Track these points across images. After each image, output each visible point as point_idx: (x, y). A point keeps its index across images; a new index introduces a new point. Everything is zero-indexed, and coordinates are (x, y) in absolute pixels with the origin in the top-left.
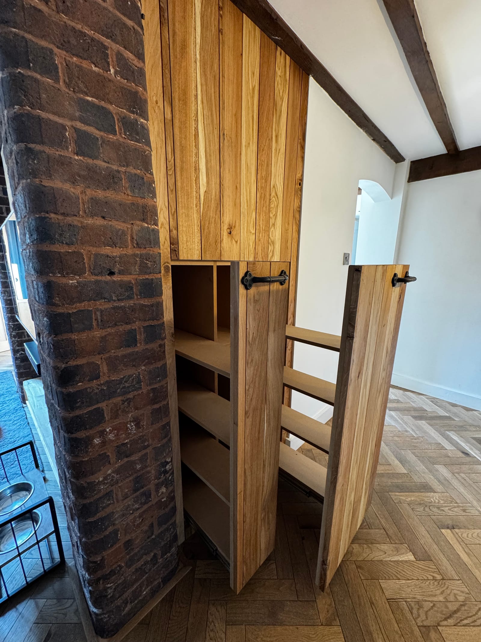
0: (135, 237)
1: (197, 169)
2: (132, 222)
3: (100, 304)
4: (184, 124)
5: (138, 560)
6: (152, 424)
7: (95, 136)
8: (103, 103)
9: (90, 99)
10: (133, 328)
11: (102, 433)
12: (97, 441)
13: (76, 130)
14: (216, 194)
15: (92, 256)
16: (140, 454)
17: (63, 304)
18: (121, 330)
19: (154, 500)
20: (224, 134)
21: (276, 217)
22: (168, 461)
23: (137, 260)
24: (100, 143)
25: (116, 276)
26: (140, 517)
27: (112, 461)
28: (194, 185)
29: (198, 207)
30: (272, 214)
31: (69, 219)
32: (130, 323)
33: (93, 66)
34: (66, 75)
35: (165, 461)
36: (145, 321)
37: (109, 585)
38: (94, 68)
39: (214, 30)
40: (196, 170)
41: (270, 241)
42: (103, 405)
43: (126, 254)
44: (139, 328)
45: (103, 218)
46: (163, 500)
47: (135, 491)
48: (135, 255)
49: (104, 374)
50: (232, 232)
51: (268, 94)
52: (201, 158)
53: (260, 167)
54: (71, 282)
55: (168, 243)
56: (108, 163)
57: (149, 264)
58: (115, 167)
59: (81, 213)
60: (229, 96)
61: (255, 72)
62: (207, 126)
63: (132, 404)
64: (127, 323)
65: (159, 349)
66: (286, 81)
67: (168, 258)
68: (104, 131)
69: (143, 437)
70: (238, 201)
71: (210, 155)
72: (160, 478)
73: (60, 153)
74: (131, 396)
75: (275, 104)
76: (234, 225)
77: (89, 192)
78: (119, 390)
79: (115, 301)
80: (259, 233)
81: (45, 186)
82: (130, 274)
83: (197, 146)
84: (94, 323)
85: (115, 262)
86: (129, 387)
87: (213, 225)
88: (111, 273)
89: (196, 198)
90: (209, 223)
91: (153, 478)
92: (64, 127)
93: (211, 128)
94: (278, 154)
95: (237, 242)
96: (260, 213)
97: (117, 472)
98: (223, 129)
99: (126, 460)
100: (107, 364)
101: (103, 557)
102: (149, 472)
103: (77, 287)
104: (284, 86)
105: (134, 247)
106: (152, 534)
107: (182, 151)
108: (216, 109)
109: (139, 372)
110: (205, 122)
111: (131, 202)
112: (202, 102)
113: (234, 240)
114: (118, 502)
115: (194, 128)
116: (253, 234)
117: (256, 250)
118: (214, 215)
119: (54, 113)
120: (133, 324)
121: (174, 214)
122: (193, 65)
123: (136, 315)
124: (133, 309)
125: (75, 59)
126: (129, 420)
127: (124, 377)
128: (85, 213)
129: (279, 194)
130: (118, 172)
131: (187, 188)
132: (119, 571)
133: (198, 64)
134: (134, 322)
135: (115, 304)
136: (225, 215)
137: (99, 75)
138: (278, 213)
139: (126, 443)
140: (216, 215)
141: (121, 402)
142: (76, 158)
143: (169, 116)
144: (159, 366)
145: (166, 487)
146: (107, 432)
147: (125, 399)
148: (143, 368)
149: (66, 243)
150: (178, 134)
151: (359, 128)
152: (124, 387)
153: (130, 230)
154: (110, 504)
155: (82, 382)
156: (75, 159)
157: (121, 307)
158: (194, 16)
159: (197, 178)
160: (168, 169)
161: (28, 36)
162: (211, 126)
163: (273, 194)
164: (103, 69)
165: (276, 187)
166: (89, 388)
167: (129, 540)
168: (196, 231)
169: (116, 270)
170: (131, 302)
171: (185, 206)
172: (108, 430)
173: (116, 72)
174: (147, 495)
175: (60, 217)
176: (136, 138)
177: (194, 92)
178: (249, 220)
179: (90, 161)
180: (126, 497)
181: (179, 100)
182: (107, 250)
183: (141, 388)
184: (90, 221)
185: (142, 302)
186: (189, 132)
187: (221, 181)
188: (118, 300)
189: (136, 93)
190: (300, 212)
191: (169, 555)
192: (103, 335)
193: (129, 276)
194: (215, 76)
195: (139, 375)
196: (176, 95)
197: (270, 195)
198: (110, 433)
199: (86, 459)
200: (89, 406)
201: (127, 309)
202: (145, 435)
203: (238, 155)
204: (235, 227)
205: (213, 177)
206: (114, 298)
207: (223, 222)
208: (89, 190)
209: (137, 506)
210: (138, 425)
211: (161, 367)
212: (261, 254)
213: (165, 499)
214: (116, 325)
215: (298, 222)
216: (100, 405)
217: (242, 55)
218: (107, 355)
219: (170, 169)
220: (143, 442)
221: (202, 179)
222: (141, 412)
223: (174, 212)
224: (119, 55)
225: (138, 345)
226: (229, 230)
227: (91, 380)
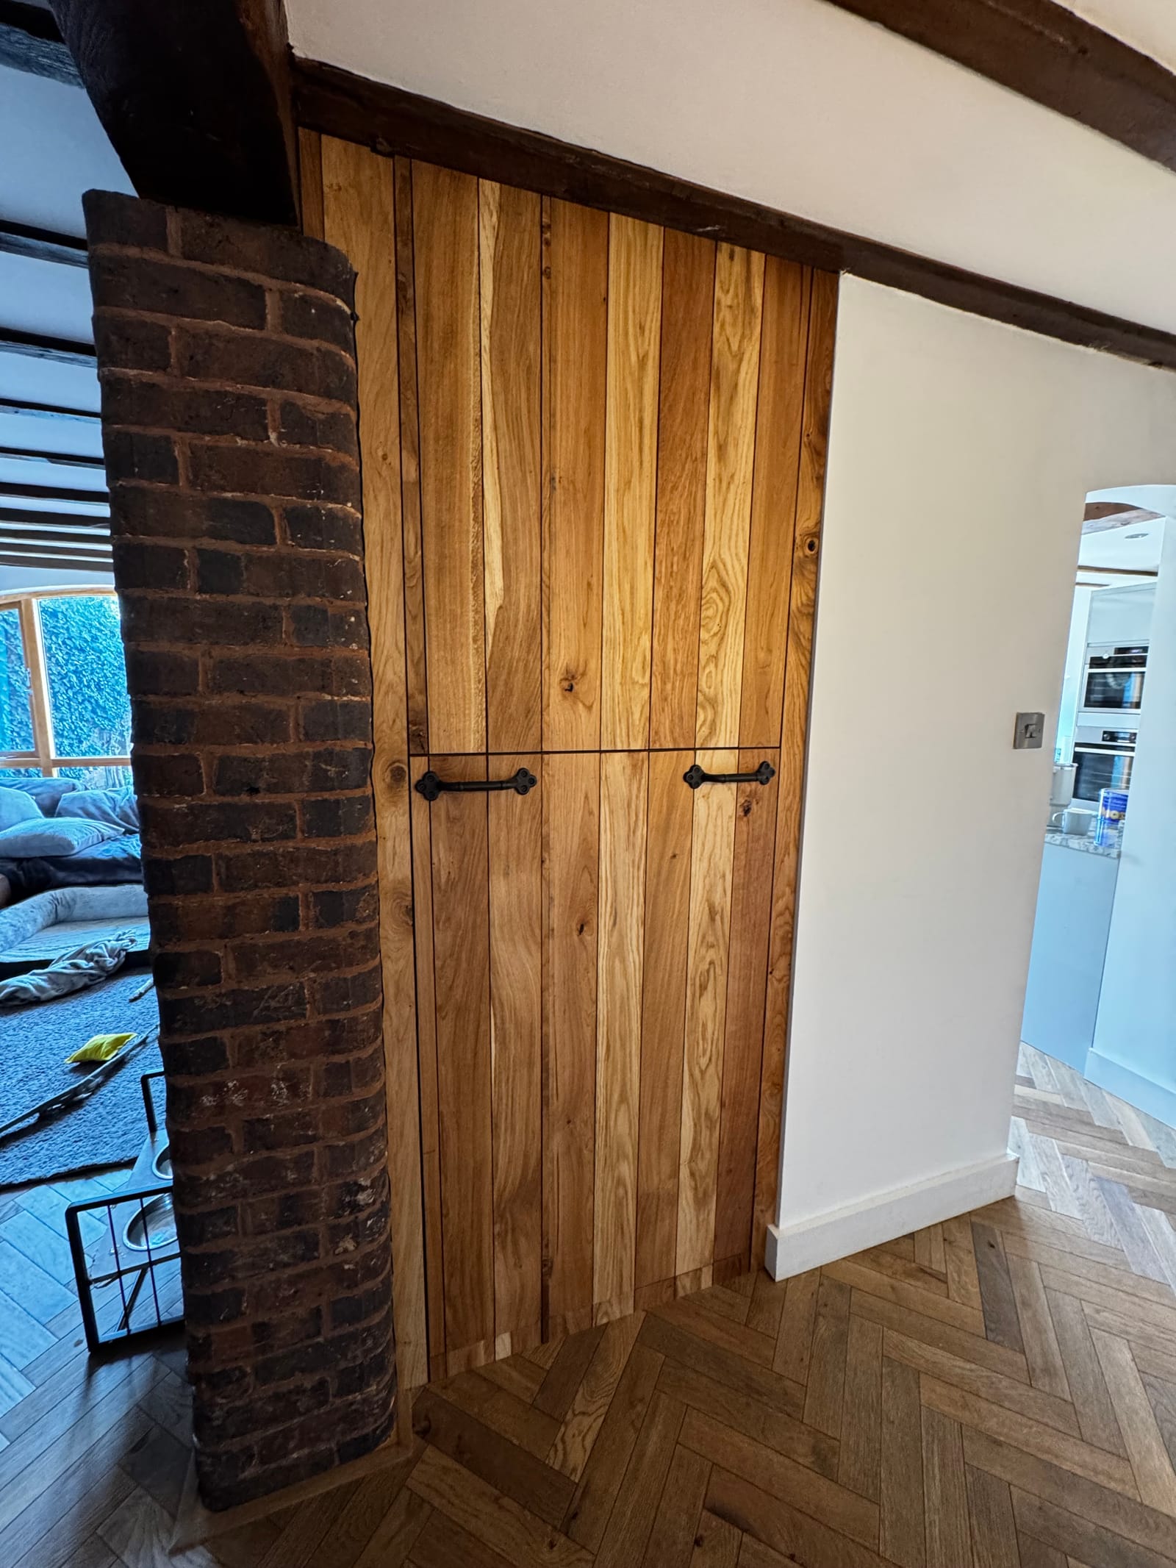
0: (302, 722)
1: (479, 565)
2: (298, 694)
3: (228, 847)
4: (448, 485)
5: (284, 1377)
6: (326, 1094)
7: (233, 556)
8: (253, 497)
9: (229, 495)
10: (291, 895)
11: (219, 1088)
12: (207, 1101)
13: (201, 552)
14: (529, 606)
15: (216, 762)
16: (296, 1151)
17: (162, 846)
18: (266, 896)
19: (324, 1259)
20: (552, 479)
21: (722, 639)
22: (363, 1183)
23: (306, 766)
24: (243, 564)
25: (261, 795)
26: (292, 1281)
27: (236, 1149)
28: (471, 597)
29: (481, 642)
30: (708, 631)
31: (180, 701)
32: (284, 886)
33: (238, 439)
34: (190, 469)
35: (356, 1183)
36: (318, 882)
37: (220, 1401)
38: (240, 442)
39: (528, 276)
40: (475, 566)
41: (701, 698)
42: (225, 1035)
43: (283, 755)
44: (306, 896)
45: (242, 692)
46: (346, 1267)
47: (284, 1224)
48: (301, 756)
49: (230, 977)
50: (576, 687)
51: (692, 356)
52: (490, 541)
53: (665, 530)
54: (177, 806)
55: (402, 723)
56: (258, 595)
57: (332, 771)
58: (268, 602)
59: (200, 688)
60: (568, 397)
61: (648, 324)
62: (506, 474)
63: (283, 1044)
64: (278, 885)
65: (349, 941)
66: (752, 310)
67: (401, 752)
68: (251, 543)
69: (304, 1117)
70: (594, 615)
71: (515, 530)
72: (340, 1216)
73: (170, 595)
74: (281, 1026)
75: (714, 375)
76: (581, 669)
77: (216, 652)
78: (256, 1012)
79: (255, 841)
80: (664, 683)
81: (142, 653)
82: (290, 791)
83: (480, 520)
84: (215, 881)
85: (261, 770)
86: (276, 1009)
87: (520, 676)
88: (254, 791)
89: (476, 623)
90: (509, 674)
91: (324, 1210)
92: (180, 553)
93: (520, 475)
94: (728, 488)
95: (589, 708)
96: (666, 635)
97: (246, 1171)
98: (551, 468)
99: (265, 1154)
100: (235, 958)
101: (209, 1336)
102: (315, 1195)
103: (186, 815)
104: (748, 325)
105: (300, 740)
106: (318, 1333)
107: (441, 537)
108: (531, 433)
109: (301, 983)
110: (502, 465)
111: (298, 657)
112: (496, 428)
113: (581, 705)
114: (245, 1234)
115: (471, 485)
116: (643, 685)
117: (654, 724)
118: (524, 654)
119: (166, 535)
120: (293, 888)
121: (419, 663)
122: (473, 363)
123: (300, 871)
124: (293, 859)
125: (207, 438)
126: (274, 1074)
127: (268, 988)
128: (208, 687)
129: (731, 582)
130: (275, 607)
131: (454, 607)
132: (238, 1380)
133: (486, 357)
134: (296, 883)
135: (257, 847)
136: (554, 651)
137: (247, 451)
138: (730, 629)
139: (267, 1119)
140: (528, 652)
141: (260, 1037)
142: (198, 597)
143: (411, 474)
144: (349, 977)
145: (355, 1238)
146: (229, 1089)
147: (268, 1032)
148: (312, 975)
149: (170, 742)
150: (433, 504)
151: (1080, 348)
152: (267, 1008)
153: (293, 710)
154: (229, 1233)
155: (188, 985)
156: (197, 601)
157: (267, 854)
158: (475, 269)
159: (480, 583)
160: (407, 576)
161: (134, 429)
162: (518, 469)
163: (712, 583)
164: (254, 440)
165: (721, 566)
166: (198, 997)
167: (263, 1324)
168: (473, 691)
169: (261, 785)
170: (290, 845)
171: (445, 645)
172: (230, 1085)
173: (279, 439)
174: (311, 1244)
175: (164, 699)
176: (316, 541)
177: (473, 414)
178: (629, 655)
179: (221, 598)
180: (261, 1231)
181: (437, 440)
182: (244, 750)
183: (304, 1016)
184: (215, 701)
185: (313, 845)
186: (461, 494)
187: (545, 578)
188: (263, 840)
189: (319, 460)
190: (813, 617)
191: (358, 1397)
192: (230, 903)
193: (287, 796)
194: (529, 368)
195: (302, 987)
196: (429, 434)
197: (702, 588)
198: (234, 1092)
199: (187, 1130)
200: (196, 1032)
201: (281, 859)
202: (307, 1114)
203: (596, 515)
204: (584, 674)
205: (522, 576)
206: (254, 837)
207: (548, 667)
208: (217, 647)
209: (284, 1258)
210: (294, 1089)
211: (354, 978)
212: (672, 732)
213: (351, 1266)
214: (256, 886)
215: (805, 643)
216: (217, 1034)
217: (606, 300)
218: (237, 941)
219: (412, 576)
220: (307, 1126)
221: (492, 583)
222: (301, 1064)
223: (420, 658)
224: (288, 407)
225: (301, 928)
226: (566, 684)
227: (203, 983)
